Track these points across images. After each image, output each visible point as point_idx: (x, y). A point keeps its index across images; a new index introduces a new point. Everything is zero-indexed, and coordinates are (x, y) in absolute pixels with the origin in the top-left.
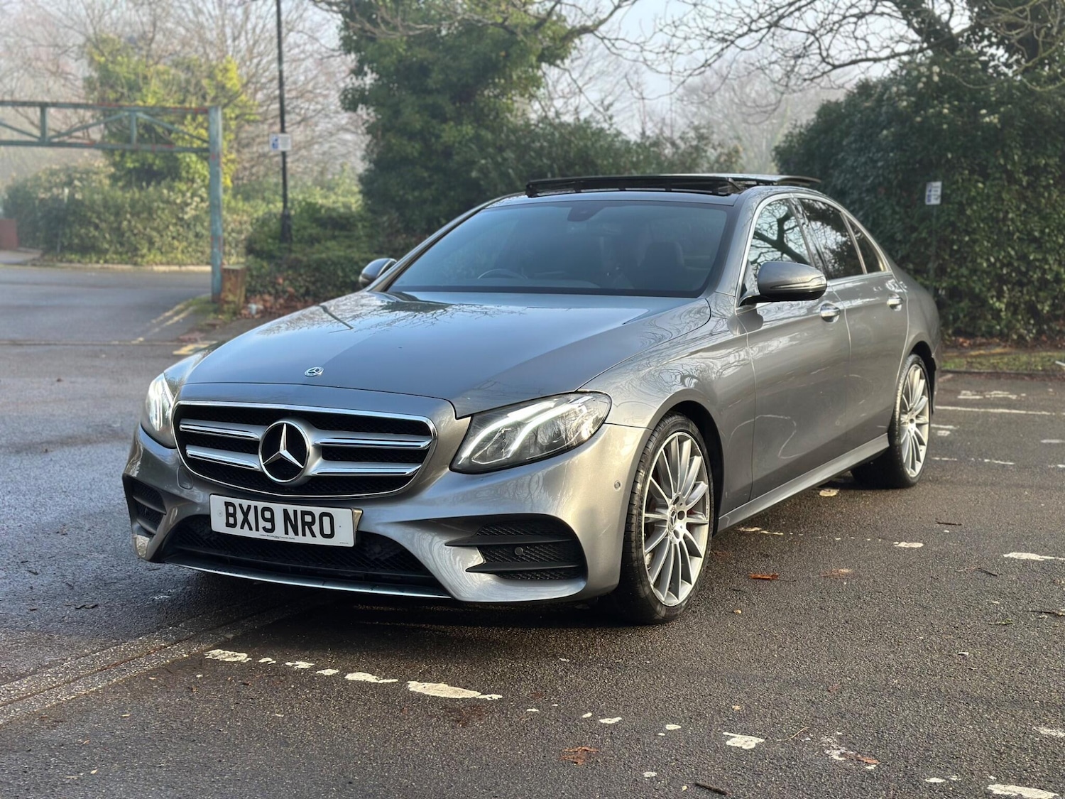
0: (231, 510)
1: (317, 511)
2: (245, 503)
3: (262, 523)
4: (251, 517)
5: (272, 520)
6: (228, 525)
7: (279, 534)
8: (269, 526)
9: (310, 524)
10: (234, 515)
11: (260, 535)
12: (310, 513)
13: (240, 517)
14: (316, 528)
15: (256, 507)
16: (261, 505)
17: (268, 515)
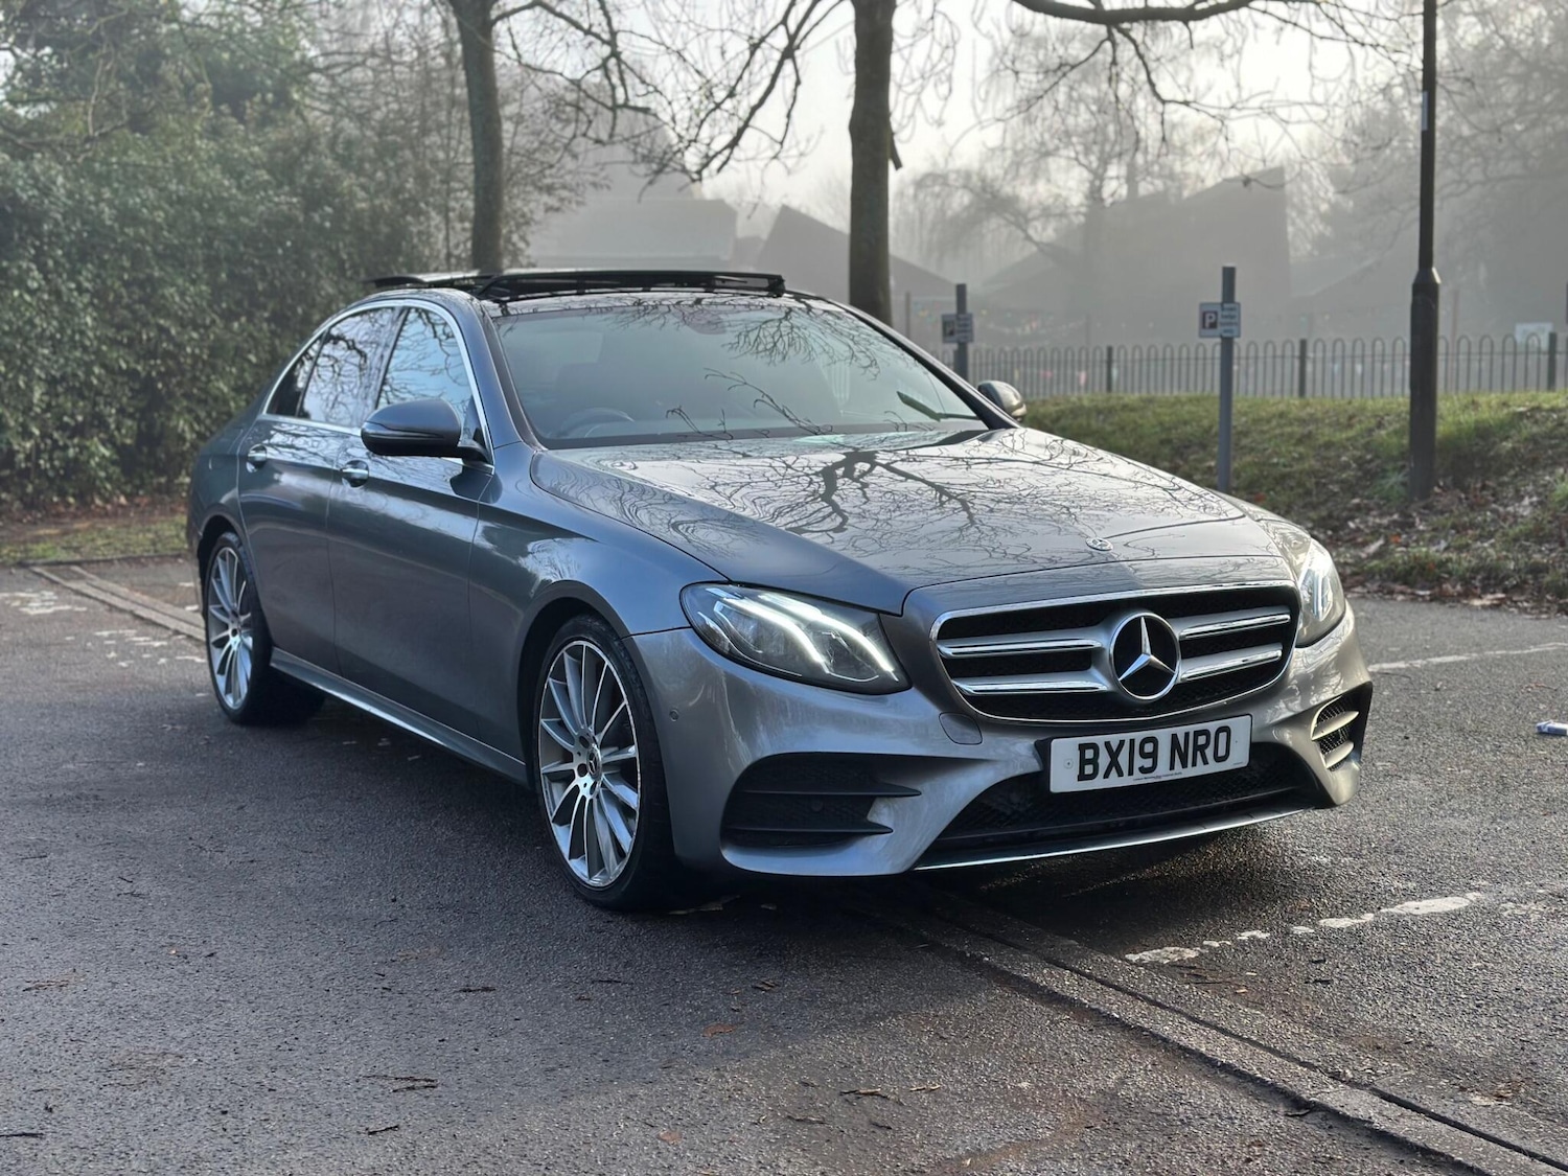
0: (1089, 754)
1: (1212, 726)
2: (1114, 739)
3: (1139, 762)
4: (1123, 759)
5: (1154, 755)
6: (1082, 777)
7: (1163, 772)
8: (1148, 763)
9: (1202, 748)
10: (1094, 762)
11: (1138, 779)
12: (1206, 732)
13: (1104, 760)
14: (1209, 752)
15: (1132, 741)
16: (1139, 736)
17: (1149, 748)
